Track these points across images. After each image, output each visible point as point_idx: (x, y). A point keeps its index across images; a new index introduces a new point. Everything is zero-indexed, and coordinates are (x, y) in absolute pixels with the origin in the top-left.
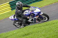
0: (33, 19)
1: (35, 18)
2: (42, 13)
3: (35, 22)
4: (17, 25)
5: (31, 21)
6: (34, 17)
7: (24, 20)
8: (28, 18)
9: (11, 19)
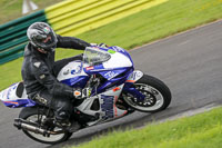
0: (101, 102)
1: (106, 93)
2: (138, 75)
3: (110, 116)
4: (34, 128)
5: (92, 108)
6: (104, 90)
7: (61, 105)
8: (77, 93)
9: (6, 103)
